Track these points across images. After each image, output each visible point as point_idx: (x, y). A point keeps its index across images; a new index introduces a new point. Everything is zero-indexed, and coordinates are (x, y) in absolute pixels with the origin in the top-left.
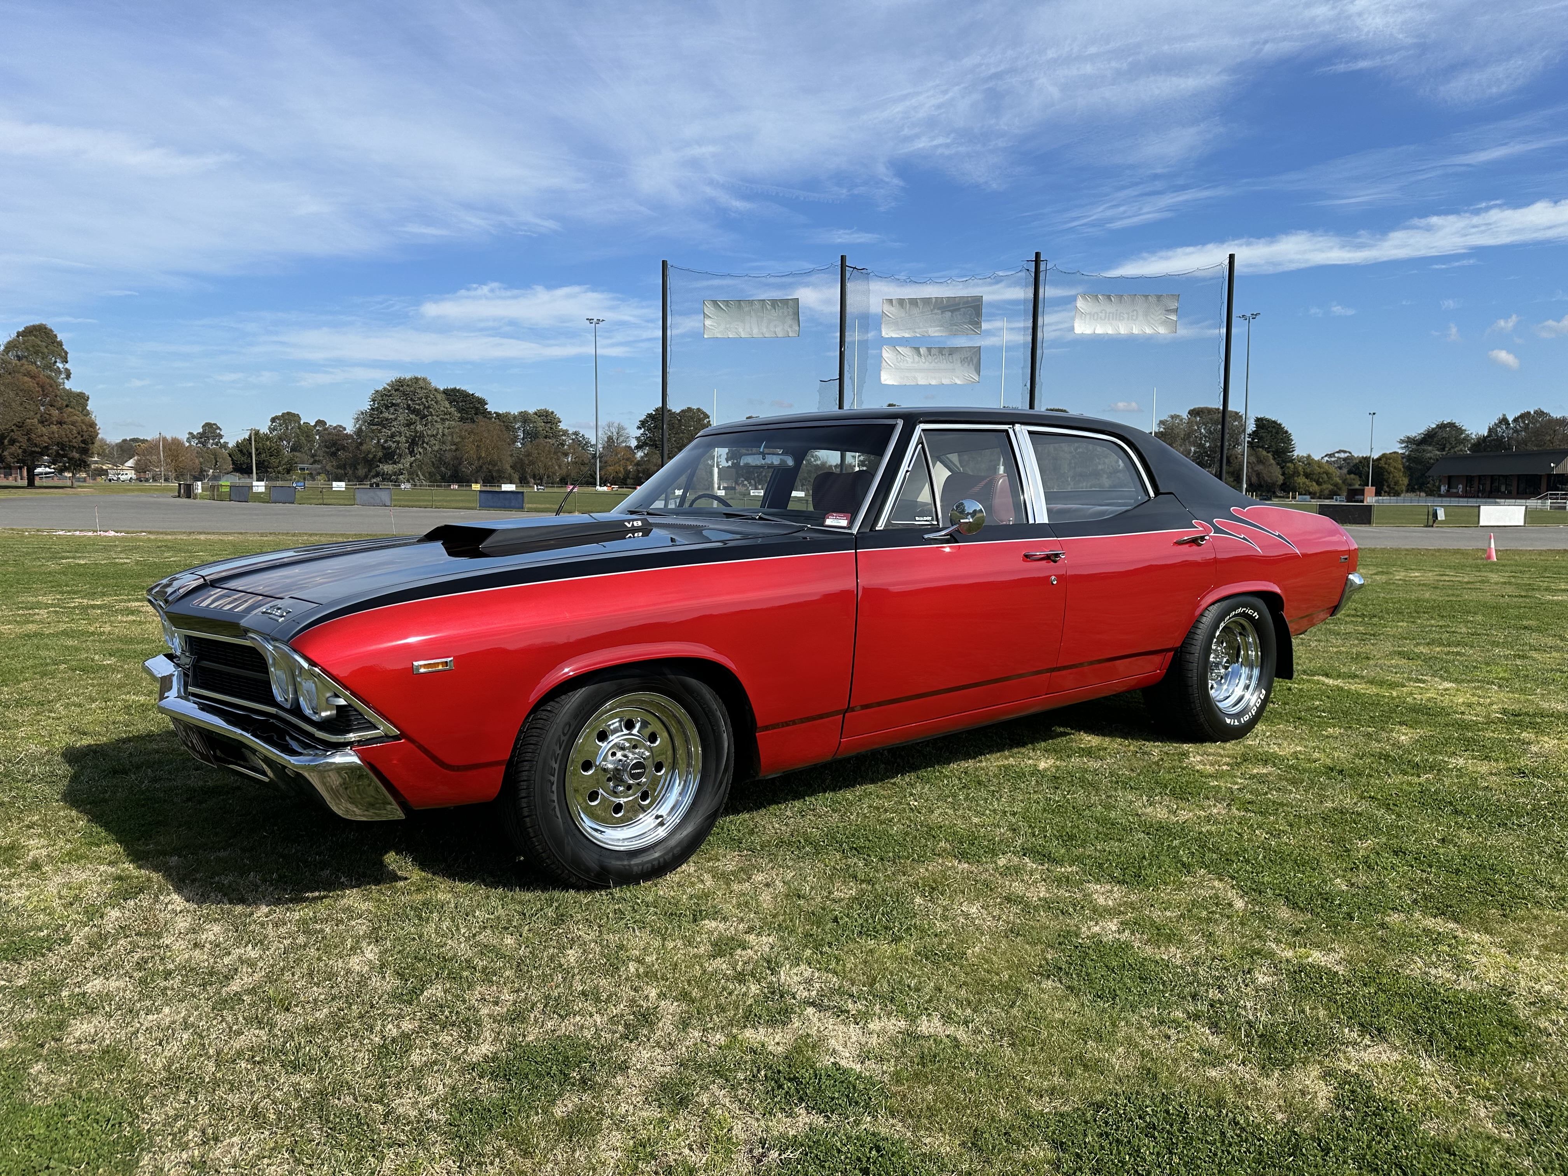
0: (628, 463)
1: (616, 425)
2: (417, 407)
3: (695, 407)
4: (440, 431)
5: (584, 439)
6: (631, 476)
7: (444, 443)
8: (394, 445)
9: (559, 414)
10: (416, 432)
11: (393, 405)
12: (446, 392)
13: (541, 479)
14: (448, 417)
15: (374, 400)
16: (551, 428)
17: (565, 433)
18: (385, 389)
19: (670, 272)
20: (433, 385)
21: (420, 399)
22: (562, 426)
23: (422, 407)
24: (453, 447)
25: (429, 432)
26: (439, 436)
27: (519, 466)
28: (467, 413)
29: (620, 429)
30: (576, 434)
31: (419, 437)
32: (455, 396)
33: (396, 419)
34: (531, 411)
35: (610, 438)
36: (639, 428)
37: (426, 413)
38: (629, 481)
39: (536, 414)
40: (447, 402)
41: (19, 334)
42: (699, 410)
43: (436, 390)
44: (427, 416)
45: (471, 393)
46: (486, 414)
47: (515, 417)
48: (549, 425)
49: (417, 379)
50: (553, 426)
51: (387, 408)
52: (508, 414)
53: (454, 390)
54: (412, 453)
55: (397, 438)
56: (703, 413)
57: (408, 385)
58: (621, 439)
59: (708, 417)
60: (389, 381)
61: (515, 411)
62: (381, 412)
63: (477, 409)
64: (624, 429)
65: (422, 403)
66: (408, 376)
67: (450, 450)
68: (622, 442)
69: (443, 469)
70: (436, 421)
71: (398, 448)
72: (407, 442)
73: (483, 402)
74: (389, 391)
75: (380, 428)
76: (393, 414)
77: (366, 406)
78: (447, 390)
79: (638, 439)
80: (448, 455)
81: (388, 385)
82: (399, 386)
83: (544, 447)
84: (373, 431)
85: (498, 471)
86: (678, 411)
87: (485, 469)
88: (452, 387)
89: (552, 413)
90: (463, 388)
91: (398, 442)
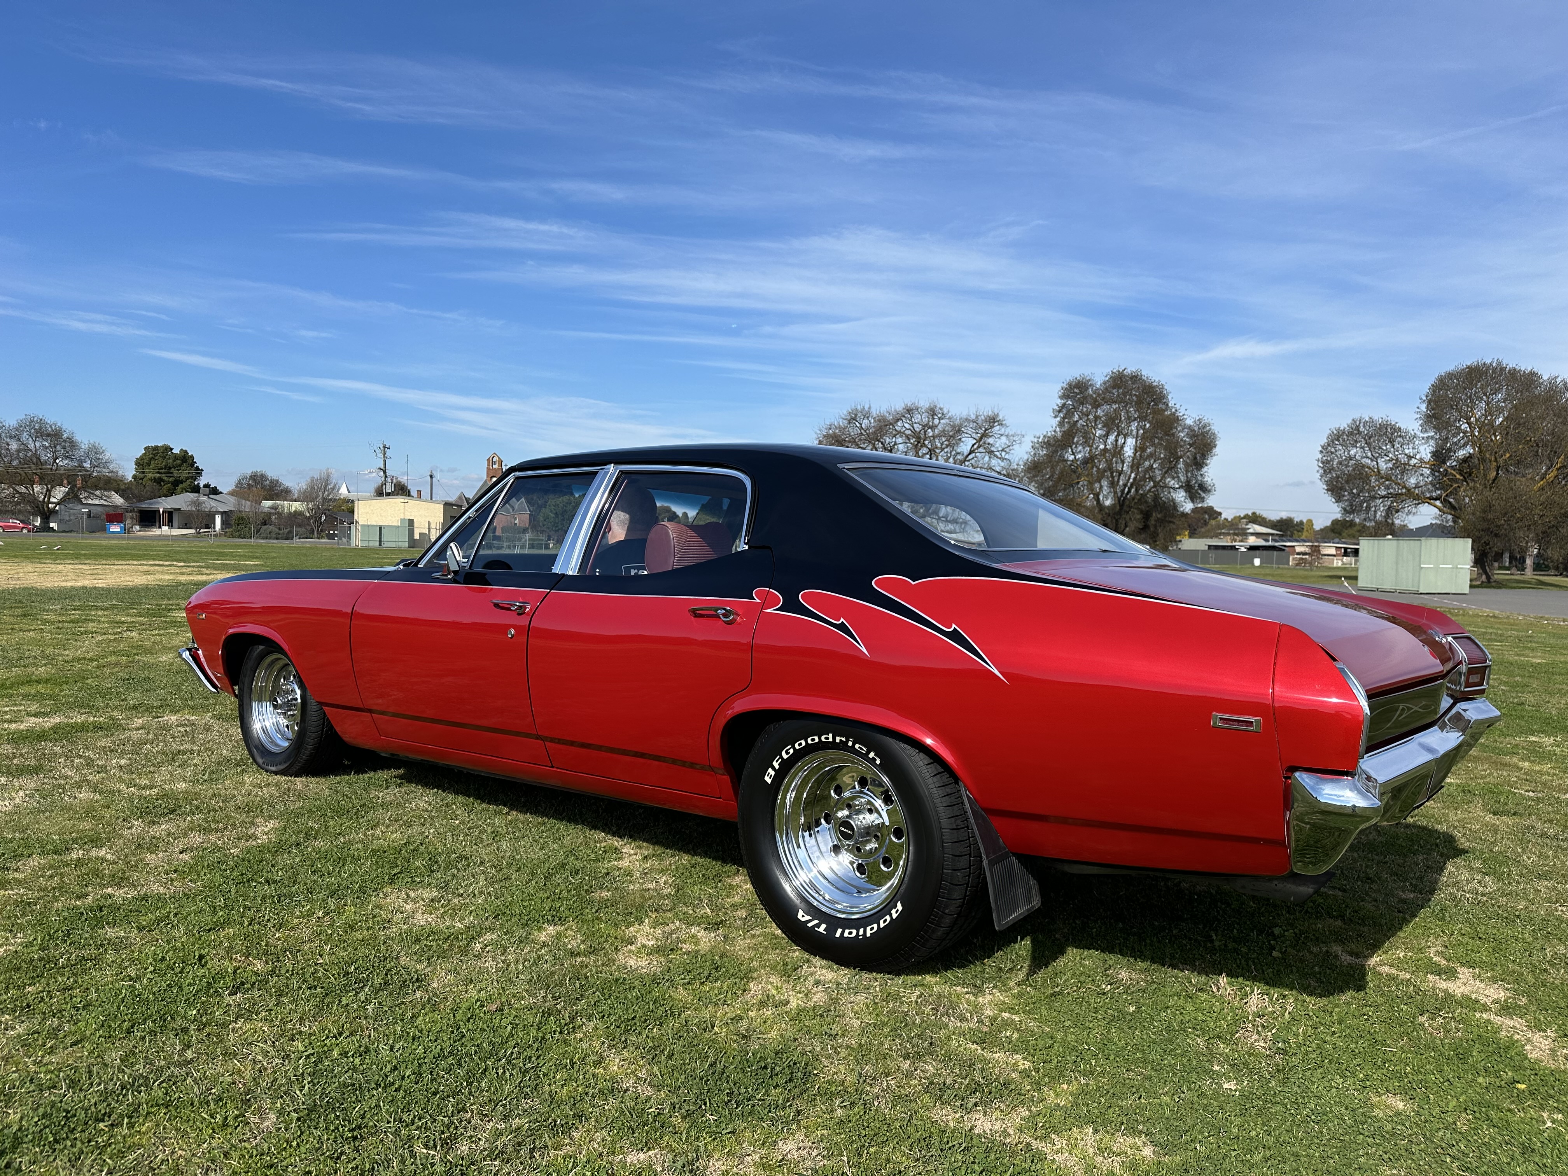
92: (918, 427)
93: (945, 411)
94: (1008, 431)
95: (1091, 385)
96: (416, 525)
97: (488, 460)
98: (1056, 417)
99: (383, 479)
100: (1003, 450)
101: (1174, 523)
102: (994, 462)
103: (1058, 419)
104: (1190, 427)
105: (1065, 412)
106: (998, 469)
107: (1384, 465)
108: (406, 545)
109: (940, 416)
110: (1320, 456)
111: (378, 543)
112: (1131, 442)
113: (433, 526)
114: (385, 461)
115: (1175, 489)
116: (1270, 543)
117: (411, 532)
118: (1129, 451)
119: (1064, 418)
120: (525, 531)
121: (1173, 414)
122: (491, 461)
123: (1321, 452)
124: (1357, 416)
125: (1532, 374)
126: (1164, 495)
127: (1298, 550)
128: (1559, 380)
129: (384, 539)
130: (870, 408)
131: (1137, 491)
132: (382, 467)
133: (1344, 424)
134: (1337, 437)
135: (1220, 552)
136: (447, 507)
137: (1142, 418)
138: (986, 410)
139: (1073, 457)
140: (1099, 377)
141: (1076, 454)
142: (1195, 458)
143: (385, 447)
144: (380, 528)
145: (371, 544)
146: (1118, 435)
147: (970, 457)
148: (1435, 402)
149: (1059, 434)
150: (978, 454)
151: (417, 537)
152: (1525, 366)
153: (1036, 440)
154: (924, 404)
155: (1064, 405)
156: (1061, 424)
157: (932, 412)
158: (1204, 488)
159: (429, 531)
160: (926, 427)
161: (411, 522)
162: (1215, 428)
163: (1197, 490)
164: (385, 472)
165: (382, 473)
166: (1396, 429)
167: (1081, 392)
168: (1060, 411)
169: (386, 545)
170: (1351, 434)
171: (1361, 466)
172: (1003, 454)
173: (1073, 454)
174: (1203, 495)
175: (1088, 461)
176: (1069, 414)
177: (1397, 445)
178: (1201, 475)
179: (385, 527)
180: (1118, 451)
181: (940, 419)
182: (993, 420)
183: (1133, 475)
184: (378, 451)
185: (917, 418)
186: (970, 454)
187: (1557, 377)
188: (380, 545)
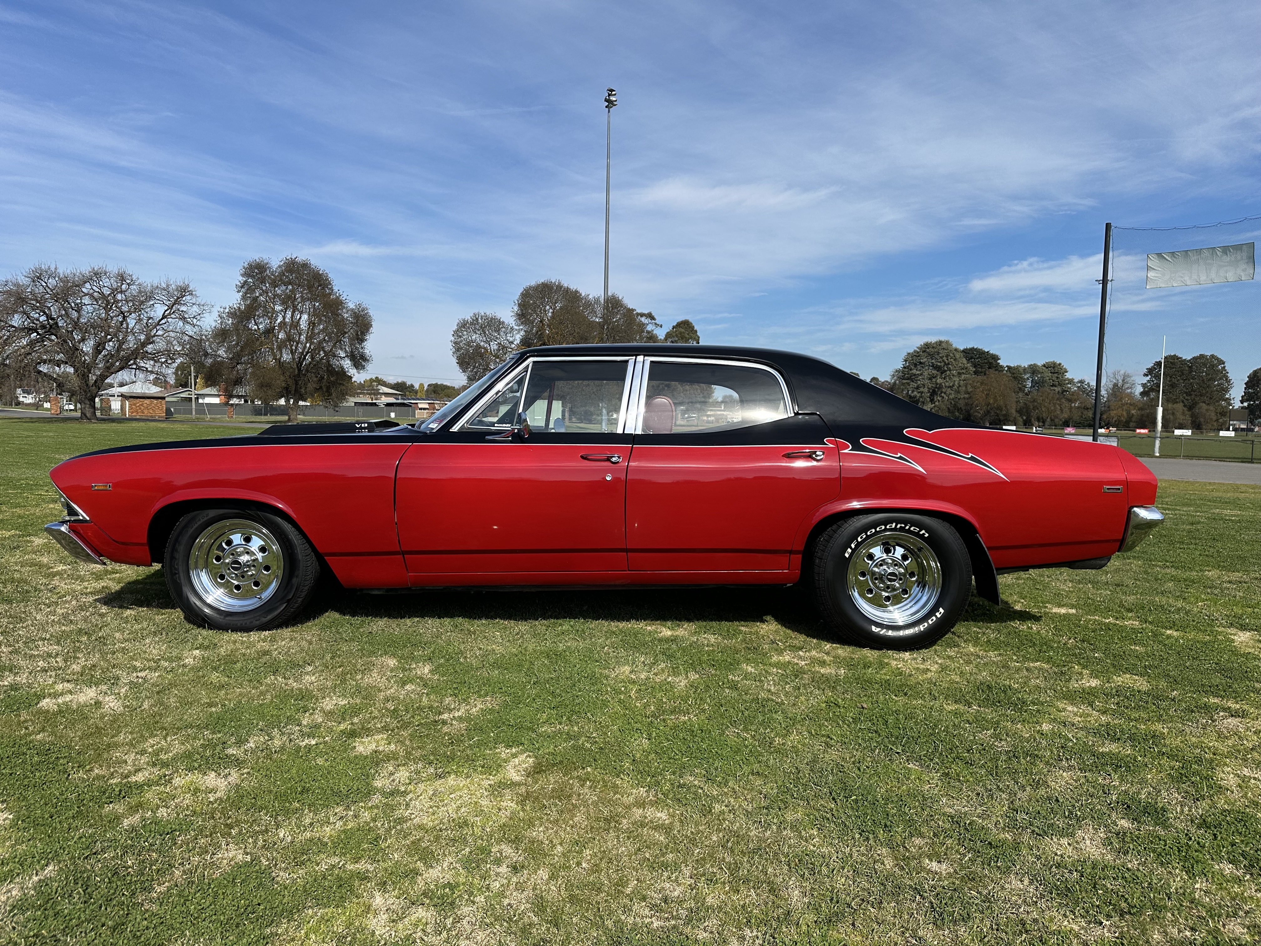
0: (1132, 407)
1: (1122, 372)
2: (939, 364)
3: (1208, 353)
4: (956, 383)
5: (1089, 386)
6: (1133, 419)
7: (959, 392)
8: (918, 395)
9: (1065, 365)
10: (937, 384)
11: (921, 363)
12: (965, 351)
13: (1044, 422)
14: (964, 371)
15: (906, 361)
16: (1057, 378)
17: (1071, 381)
18: (915, 351)
19: (1113, 232)
20: (954, 346)
21: (941, 358)
22: (1068, 376)
23: (942, 364)
24: (967, 396)
25: (947, 384)
26: (955, 387)
27: (1024, 410)
28: (982, 368)
29: (1125, 377)
30: (1082, 382)
31: (939, 388)
32: (972, 354)
33: (921, 374)
34: (1040, 363)
35: (1115, 385)
36: (1146, 375)
37: (946, 368)
38: (1132, 424)
39: (1044, 366)
40: (964, 359)
41: (674, 327)
42: (1212, 356)
43: (956, 350)
44: (946, 371)
45: (986, 351)
46: (999, 368)
47: (1025, 369)
48: (1056, 375)
49: (941, 342)
50: (1060, 376)
51: (916, 365)
52: (1019, 367)
53: (972, 349)
54: (932, 401)
55: (921, 389)
56: (1218, 359)
57: (933, 347)
58: (1126, 386)
59: (1224, 363)
60: (919, 345)
61: (1025, 364)
62: (911, 370)
63: (991, 363)
64: (1129, 376)
65: (943, 361)
66: (933, 339)
67: (964, 398)
68: (1128, 388)
69: (957, 414)
70: (953, 375)
71: (921, 397)
72: (929, 392)
73: (996, 358)
74: (918, 352)
75: (908, 381)
76: (920, 370)
77: (900, 365)
78: (966, 349)
79: (1144, 385)
80: (961, 404)
81: (918, 348)
82: (926, 348)
83: (1049, 394)
84: (903, 384)
85: (1005, 415)
86: (1189, 358)
87: (993, 414)
88: (971, 347)
89: (1060, 364)
90: (980, 347)
91: (922, 393)
92: (107, 291)
93: (134, 278)
94: (199, 301)
95: (269, 267)
98: (239, 292)
100: (194, 317)
101: (343, 385)
102: (188, 327)
103: (241, 294)
104: (352, 310)
105: (246, 289)
106: (191, 333)
107: (494, 346)
109: (128, 281)
110: (453, 339)
112: (305, 317)
115: (341, 358)
116: (399, 401)
118: (304, 325)
119: (246, 293)
121: (338, 298)
123: (453, 335)
124: (476, 311)
125: (577, 292)
126: (334, 362)
127: (420, 406)
128: (591, 297)
130: (56, 269)
131: (312, 358)
133: (468, 317)
134: (463, 325)
135: (365, 407)
137: (312, 299)
138: (176, 280)
139: (256, 327)
140: (275, 262)
141: (259, 325)
142: (357, 334)
146: (293, 312)
147: (163, 321)
148: (524, 305)
149: (243, 307)
150: (169, 320)
152: (573, 287)
153: (222, 310)
154: (113, 268)
155: (245, 282)
156: (244, 298)
157: (122, 278)
158: (364, 358)
160: (114, 291)
162: (371, 312)
163: (359, 360)
166: (501, 323)
167: (261, 273)
168: (242, 287)
170: (472, 324)
171: (478, 347)
172: (195, 321)
173: (256, 324)
174: (363, 363)
175: (269, 331)
176: (250, 290)
177: (502, 333)
178: (362, 348)
180: (295, 324)
181: (129, 284)
182: (184, 291)
183: (308, 345)
185: (106, 282)
186: (162, 319)
187: (588, 295)
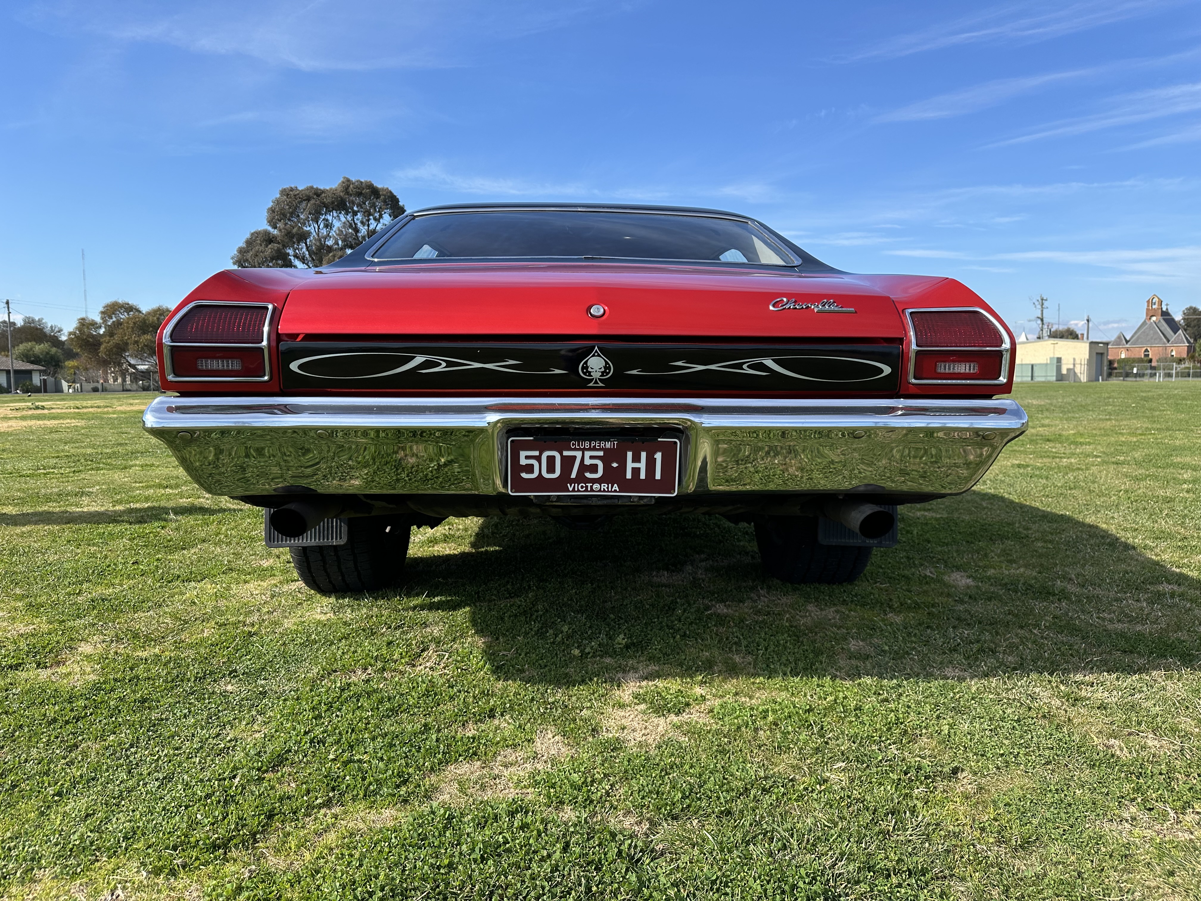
96: (1063, 362)
97: (1148, 301)
99: (1041, 326)
108: (1054, 378)
111: (1030, 379)
113: (1078, 361)
114: (1042, 311)
117: (1059, 368)
120: (1180, 361)
122: (1150, 302)
129: (1035, 374)
132: (1040, 316)
136: (1093, 345)
143: (1042, 300)
144: (1032, 366)
145: (1025, 379)
151: (1064, 372)
159: (1074, 365)
161: (1059, 360)
164: (1042, 320)
165: (1039, 322)
169: (1037, 379)
179: (1036, 365)
184: (1037, 303)
188: (1032, 379)
